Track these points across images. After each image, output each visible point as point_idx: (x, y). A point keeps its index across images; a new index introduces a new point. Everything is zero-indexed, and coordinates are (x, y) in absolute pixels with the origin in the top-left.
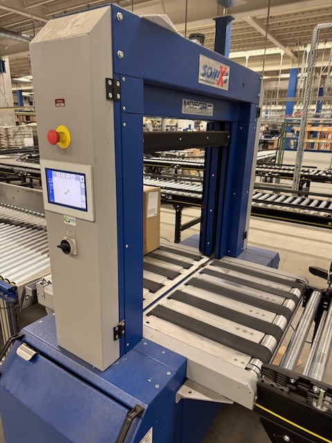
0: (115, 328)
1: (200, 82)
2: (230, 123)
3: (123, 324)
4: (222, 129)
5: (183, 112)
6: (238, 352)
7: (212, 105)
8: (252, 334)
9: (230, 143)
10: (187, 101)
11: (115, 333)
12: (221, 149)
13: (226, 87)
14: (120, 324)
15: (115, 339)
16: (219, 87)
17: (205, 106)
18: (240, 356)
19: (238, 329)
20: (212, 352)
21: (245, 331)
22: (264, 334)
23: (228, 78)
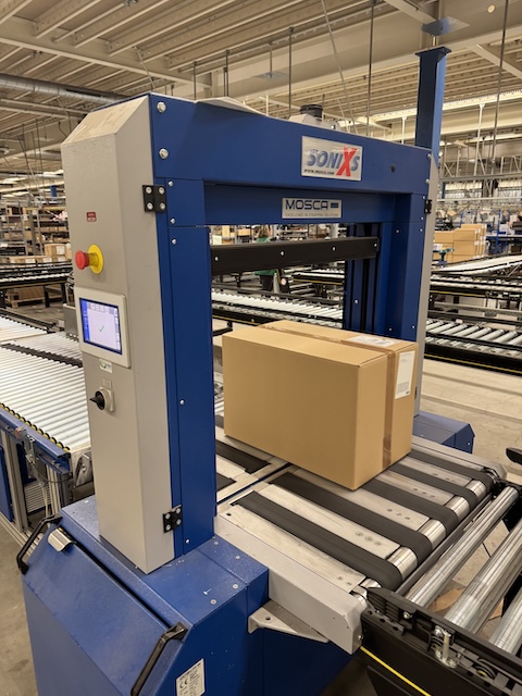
0: (164, 516)
1: (304, 174)
2: (379, 224)
3: (178, 511)
4: (368, 233)
5: (284, 217)
6: (348, 568)
7: (340, 202)
8: (379, 544)
9: (378, 254)
10: (290, 200)
11: (166, 522)
12: (366, 263)
13: (356, 176)
14: (173, 510)
15: (165, 531)
16: (343, 177)
17: (324, 204)
19: (360, 535)
21: (370, 539)
22: (398, 546)
23: (360, 162)
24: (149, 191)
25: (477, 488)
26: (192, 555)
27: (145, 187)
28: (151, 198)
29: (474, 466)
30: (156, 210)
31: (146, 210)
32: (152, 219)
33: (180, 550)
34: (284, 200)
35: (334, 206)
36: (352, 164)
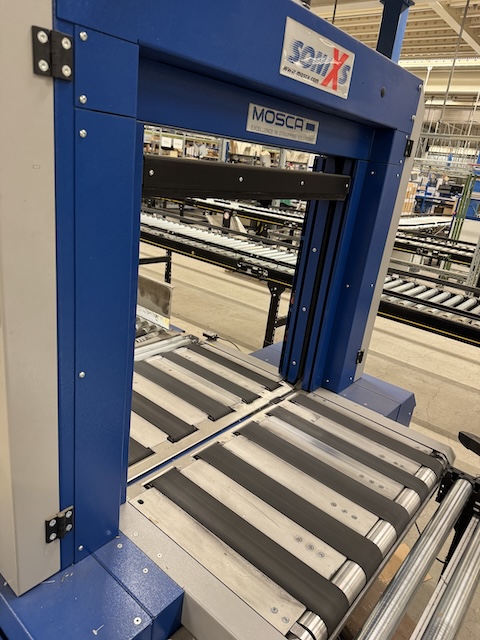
0: (47, 523)
1: (282, 72)
2: (354, 161)
3: (68, 515)
4: (339, 170)
5: (248, 129)
6: (284, 593)
7: (317, 124)
8: (322, 555)
9: (348, 197)
10: (259, 109)
11: (49, 530)
12: (333, 205)
13: (342, 91)
14: (61, 515)
15: (48, 541)
16: (328, 89)
17: (299, 123)
18: (285, 604)
19: (299, 540)
20: (234, 585)
21: (311, 547)
22: (345, 559)
23: (349, 74)
24: (43, 38)
25: (428, 476)
26: (86, 564)
27: (35, 30)
28: (45, 52)
29: (422, 449)
30: (53, 74)
31: (37, 71)
32: (46, 90)
33: (68, 559)
34: (252, 107)
35: (310, 127)
36: (340, 75)
